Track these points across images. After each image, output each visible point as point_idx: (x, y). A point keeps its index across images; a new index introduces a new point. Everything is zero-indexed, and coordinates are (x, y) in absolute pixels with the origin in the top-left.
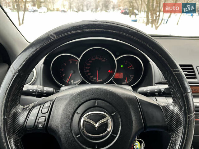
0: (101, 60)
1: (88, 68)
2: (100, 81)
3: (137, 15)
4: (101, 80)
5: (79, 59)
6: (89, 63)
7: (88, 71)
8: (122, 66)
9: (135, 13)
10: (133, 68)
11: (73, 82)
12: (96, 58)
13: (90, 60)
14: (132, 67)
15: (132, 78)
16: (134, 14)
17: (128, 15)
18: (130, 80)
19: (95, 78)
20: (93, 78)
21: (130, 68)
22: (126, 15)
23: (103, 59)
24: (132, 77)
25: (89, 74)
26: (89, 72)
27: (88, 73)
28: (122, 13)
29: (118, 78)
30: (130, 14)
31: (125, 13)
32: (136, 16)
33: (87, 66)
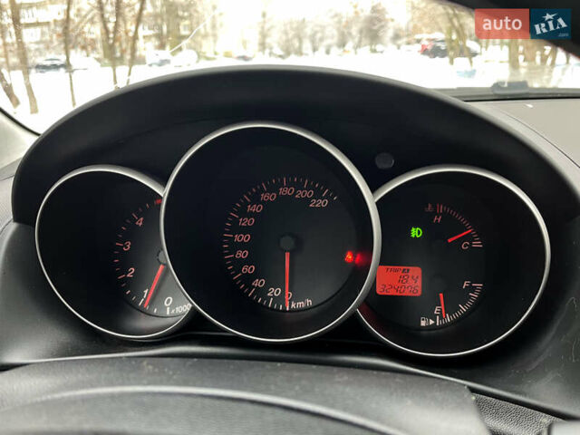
0: (308, 201)
1: (246, 238)
2: (301, 304)
3: (475, 54)
4: (309, 302)
5: (163, 192)
6: (251, 215)
7: (241, 254)
8: (415, 232)
9: (468, 49)
10: (477, 244)
11: (173, 306)
12: (285, 191)
13: (256, 200)
14: (469, 238)
15: (474, 296)
16: (466, 53)
17: (443, 57)
18: (463, 309)
19: (274, 292)
20: (266, 289)
21: (460, 241)
22: (437, 58)
23: (318, 195)
24: (473, 289)
25: (246, 269)
26: (248, 262)
27: (242, 262)
28: (425, 51)
29: (392, 292)
30: (451, 53)
31: (434, 52)
32: (474, 59)
33: (237, 229)
